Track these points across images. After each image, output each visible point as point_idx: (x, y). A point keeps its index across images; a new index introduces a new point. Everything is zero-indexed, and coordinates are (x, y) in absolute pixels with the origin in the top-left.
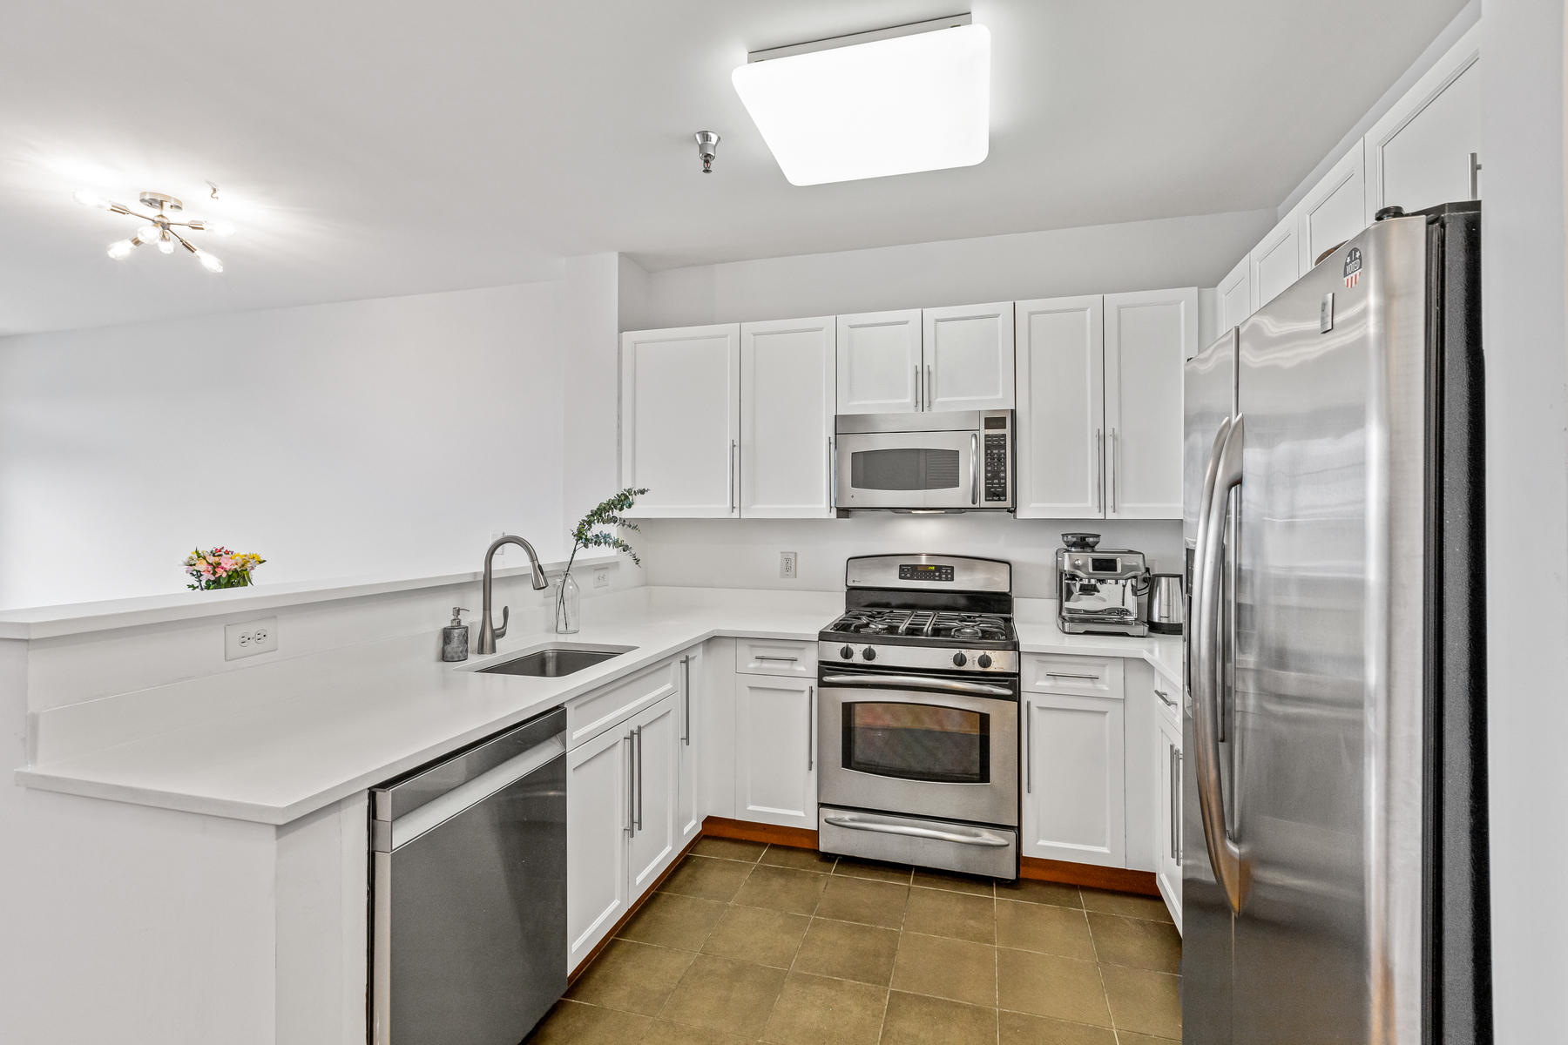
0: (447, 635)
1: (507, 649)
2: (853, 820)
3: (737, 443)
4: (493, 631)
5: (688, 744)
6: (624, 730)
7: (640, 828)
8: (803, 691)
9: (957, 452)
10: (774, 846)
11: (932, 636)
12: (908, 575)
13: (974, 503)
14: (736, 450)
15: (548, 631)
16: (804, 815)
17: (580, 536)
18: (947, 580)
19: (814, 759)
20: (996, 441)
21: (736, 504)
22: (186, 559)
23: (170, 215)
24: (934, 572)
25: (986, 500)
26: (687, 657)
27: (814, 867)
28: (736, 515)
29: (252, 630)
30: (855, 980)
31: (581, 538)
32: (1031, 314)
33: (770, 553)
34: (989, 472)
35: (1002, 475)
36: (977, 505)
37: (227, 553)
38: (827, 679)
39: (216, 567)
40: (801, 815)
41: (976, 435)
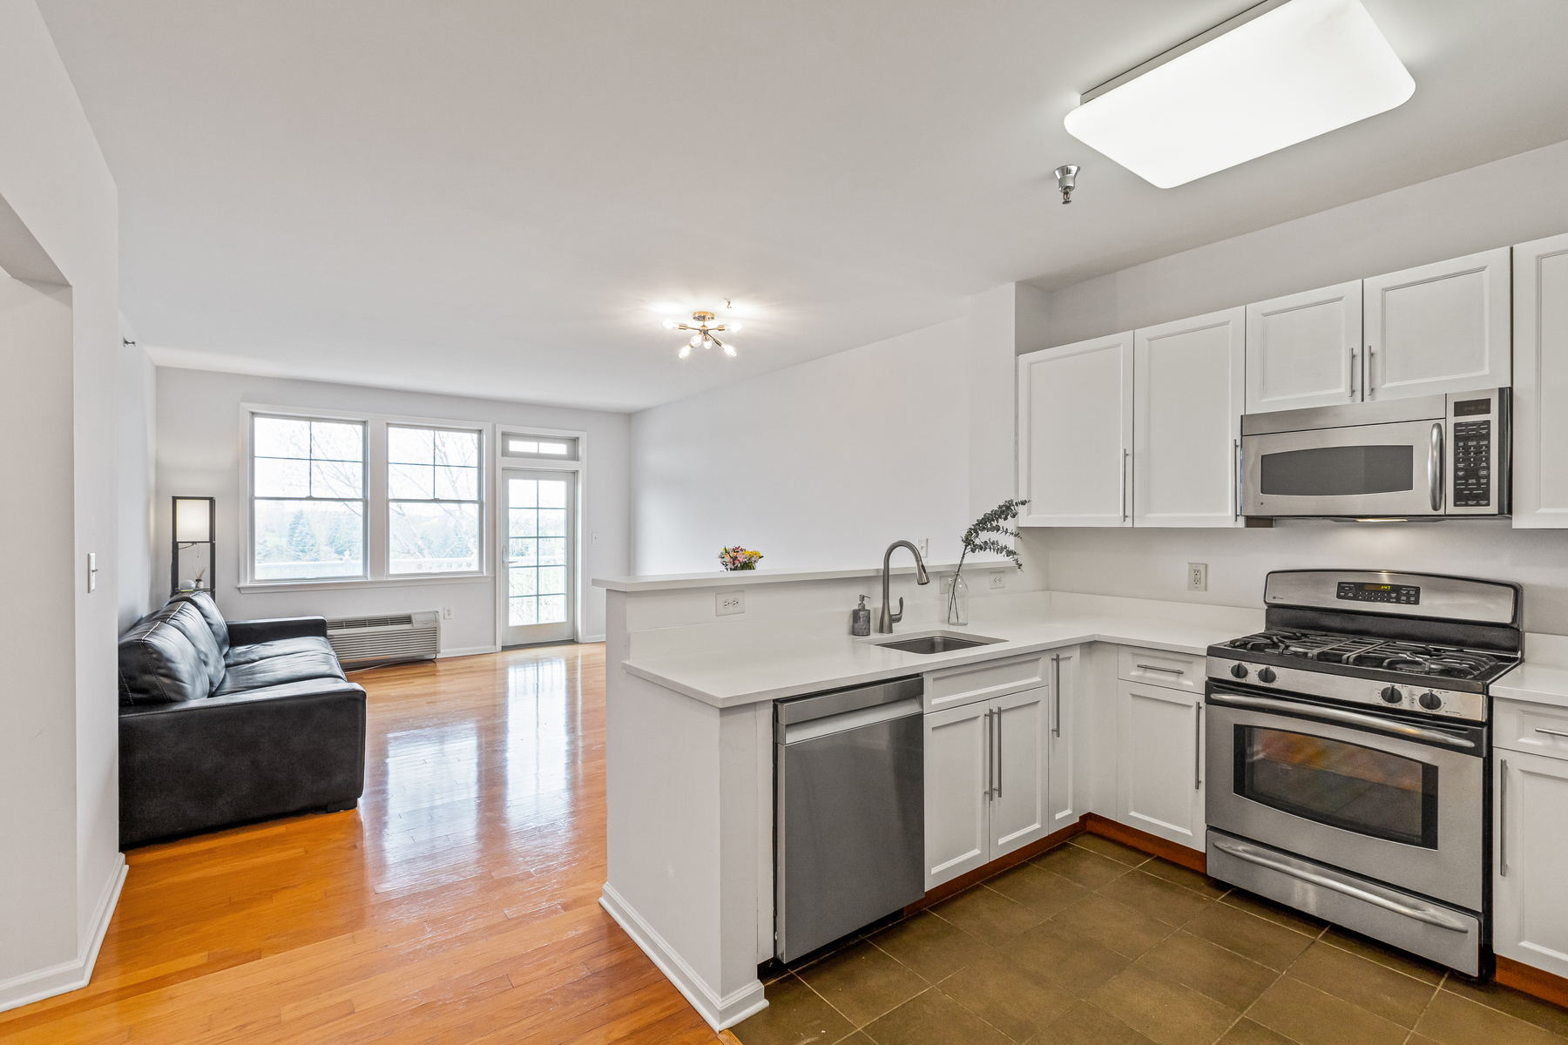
0: (855, 615)
1: (902, 631)
2: (1245, 851)
3: (1129, 451)
4: (890, 616)
5: (1058, 736)
6: (982, 709)
7: (1000, 795)
8: (1191, 707)
9: (1412, 446)
10: (1159, 859)
11: (1354, 664)
12: (1350, 595)
13: (1435, 508)
14: (1129, 459)
15: (943, 622)
16: (1191, 834)
17: (968, 541)
18: (1408, 602)
19: (1202, 778)
20: (1472, 430)
21: (1129, 513)
22: (719, 554)
23: (709, 324)
24: (1389, 592)
25: (1455, 505)
26: (1058, 656)
27: (1200, 889)
28: (1128, 524)
29: (730, 598)
30: (1204, 994)
31: (969, 544)
32: (1540, 258)
33: (1176, 564)
34: (1461, 469)
35: (1483, 473)
36: (1441, 512)
37: (742, 550)
38: (1215, 696)
39: (735, 559)
40: (1190, 832)
41: (1439, 426)
